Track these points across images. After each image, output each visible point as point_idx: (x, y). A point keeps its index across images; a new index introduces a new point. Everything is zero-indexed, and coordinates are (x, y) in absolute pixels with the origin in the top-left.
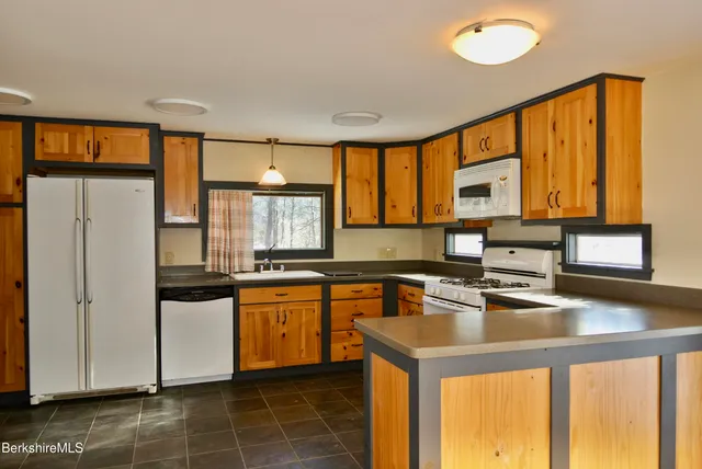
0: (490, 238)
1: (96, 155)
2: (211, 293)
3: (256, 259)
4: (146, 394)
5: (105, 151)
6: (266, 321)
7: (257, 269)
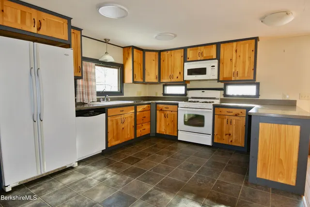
0: (188, 87)
1: (39, 29)
2: (97, 112)
3: (97, 96)
4: (72, 168)
5: (43, 27)
6: (117, 124)
7: (99, 100)
